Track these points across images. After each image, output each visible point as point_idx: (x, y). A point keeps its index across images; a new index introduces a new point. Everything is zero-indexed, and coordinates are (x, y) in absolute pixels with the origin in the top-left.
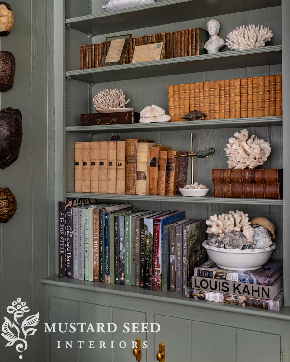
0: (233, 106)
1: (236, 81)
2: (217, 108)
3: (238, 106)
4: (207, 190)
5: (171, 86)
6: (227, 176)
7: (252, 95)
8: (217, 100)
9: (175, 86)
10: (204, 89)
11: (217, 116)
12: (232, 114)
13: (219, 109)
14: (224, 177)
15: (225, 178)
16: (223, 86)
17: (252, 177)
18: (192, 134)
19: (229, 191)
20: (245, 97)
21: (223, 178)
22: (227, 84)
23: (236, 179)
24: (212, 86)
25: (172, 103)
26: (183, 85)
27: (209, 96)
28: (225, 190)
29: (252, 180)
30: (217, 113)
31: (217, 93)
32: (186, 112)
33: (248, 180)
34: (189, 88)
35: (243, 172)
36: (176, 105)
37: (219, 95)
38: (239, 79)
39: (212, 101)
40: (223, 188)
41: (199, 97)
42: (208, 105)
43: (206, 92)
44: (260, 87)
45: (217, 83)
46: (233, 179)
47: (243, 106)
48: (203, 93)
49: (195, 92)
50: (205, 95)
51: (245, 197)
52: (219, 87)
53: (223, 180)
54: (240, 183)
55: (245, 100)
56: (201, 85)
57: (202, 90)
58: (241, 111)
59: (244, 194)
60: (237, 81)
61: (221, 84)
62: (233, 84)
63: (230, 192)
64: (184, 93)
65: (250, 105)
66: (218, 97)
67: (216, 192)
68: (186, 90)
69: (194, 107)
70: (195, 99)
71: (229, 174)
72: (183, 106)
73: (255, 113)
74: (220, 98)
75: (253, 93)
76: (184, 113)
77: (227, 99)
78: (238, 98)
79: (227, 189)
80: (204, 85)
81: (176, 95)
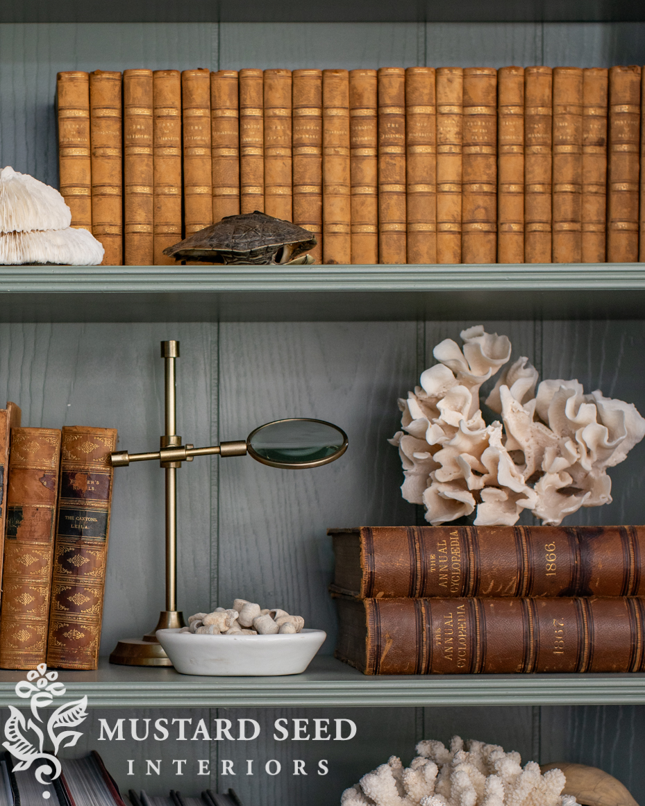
0: (423, 208)
1: (443, 80)
2: (342, 209)
3: (450, 205)
4: (318, 637)
5: (79, 75)
6: (449, 562)
7: (524, 154)
8: (337, 171)
9: (105, 76)
10: (264, 107)
11: (337, 247)
12: (423, 247)
13: (347, 219)
14: (432, 570)
15: (437, 573)
16: (369, 99)
17: (575, 569)
18: (173, 344)
19: (456, 639)
20: (488, 167)
21: (425, 575)
22: (393, 88)
23: (493, 577)
24: (311, 94)
25: (84, 170)
26: (146, 72)
27: (294, 145)
28: (437, 638)
29: (574, 579)
30: (341, 239)
31: (337, 132)
32: (167, 224)
33: (553, 581)
34: (184, 94)
35: (528, 542)
36: (107, 181)
37: (347, 143)
38: (458, 73)
39: (312, 172)
40: (426, 626)
41: (240, 147)
42: (287, 191)
43: (276, 121)
44: (564, 119)
45: (341, 79)
46: (477, 581)
47: (479, 207)
48: (260, 126)
49: (214, 119)
50: (271, 138)
51: (538, 671)
52: (347, 105)
53: (423, 583)
54: (508, 597)
55: (485, 178)
56: (251, 82)
57: (257, 113)
58: (462, 233)
59: (536, 653)
60: (450, 81)
61: (360, 90)
62: (426, 91)
63: (464, 647)
64: (156, 118)
65: (511, 207)
66: (343, 152)
67: (387, 647)
68: (169, 103)
69: (209, 199)
70: (214, 158)
71: (457, 552)
72: (147, 190)
73: (539, 247)
74: (354, 158)
75: (525, 145)
76: (155, 226)
77: (397, 169)
78: (450, 168)
79: (445, 629)
80: (265, 88)
81: (108, 127)
